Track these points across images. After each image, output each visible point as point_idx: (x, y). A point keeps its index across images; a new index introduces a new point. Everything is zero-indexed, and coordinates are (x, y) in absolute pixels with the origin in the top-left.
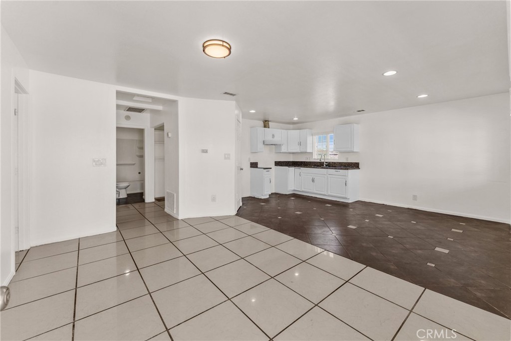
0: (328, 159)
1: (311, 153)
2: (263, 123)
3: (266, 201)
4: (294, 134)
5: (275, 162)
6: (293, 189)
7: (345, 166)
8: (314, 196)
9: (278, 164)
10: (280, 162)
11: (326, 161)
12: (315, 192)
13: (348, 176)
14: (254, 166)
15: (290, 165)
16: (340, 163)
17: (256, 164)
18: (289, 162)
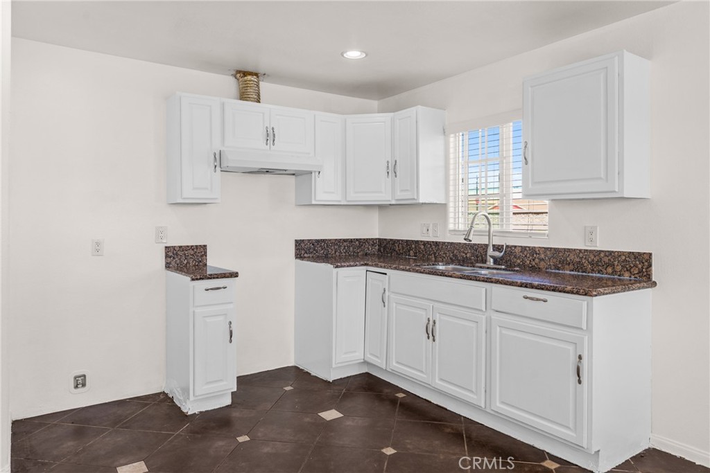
0: (504, 233)
1: (443, 207)
2: (232, 79)
3: (216, 422)
5: (299, 243)
6: (358, 356)
7: (579, 266)
8: (436, 400)
9: (310, 249)
10: (318, 241)
11: (496, 241)
12: (439, 384)
13: (589, 329)
14: (185, 262)
15: (366, 254)
16: (557, 250)
17: (192, 253)
18: (362, 242)
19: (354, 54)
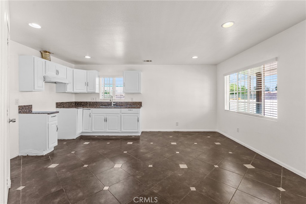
1: (98, 94)
2: (39, 52)
4: (80, 73)
5: (57, 104)
6: (81, 131)
7: (130, 105)
9: (60, 105)
10: (62, 103)
11: (114, 101)
12: (108, 131)
13: (139, 114)
14: (26, 111)
15: (72, 106)
16: (127, 102)
17: (28, 107)
18: (71, 103)
19: (88, 57)
